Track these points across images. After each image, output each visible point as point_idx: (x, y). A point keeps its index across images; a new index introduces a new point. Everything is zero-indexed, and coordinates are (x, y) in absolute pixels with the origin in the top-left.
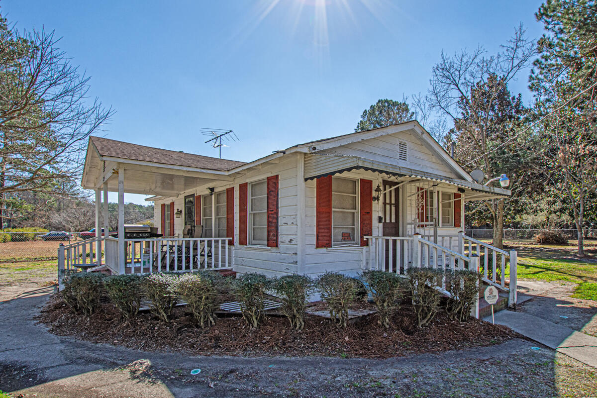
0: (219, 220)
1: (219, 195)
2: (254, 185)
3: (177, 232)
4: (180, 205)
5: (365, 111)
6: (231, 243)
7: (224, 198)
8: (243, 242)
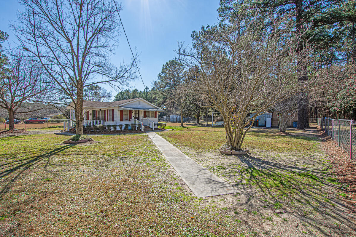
0: (102, 116)
1: (102, 111)
2: (110, 110)
3: (90, 119)
4: (91, 112)
5: (164, 65)
6: (105, 121)
7: (103, 112)
8: (108, 121)
